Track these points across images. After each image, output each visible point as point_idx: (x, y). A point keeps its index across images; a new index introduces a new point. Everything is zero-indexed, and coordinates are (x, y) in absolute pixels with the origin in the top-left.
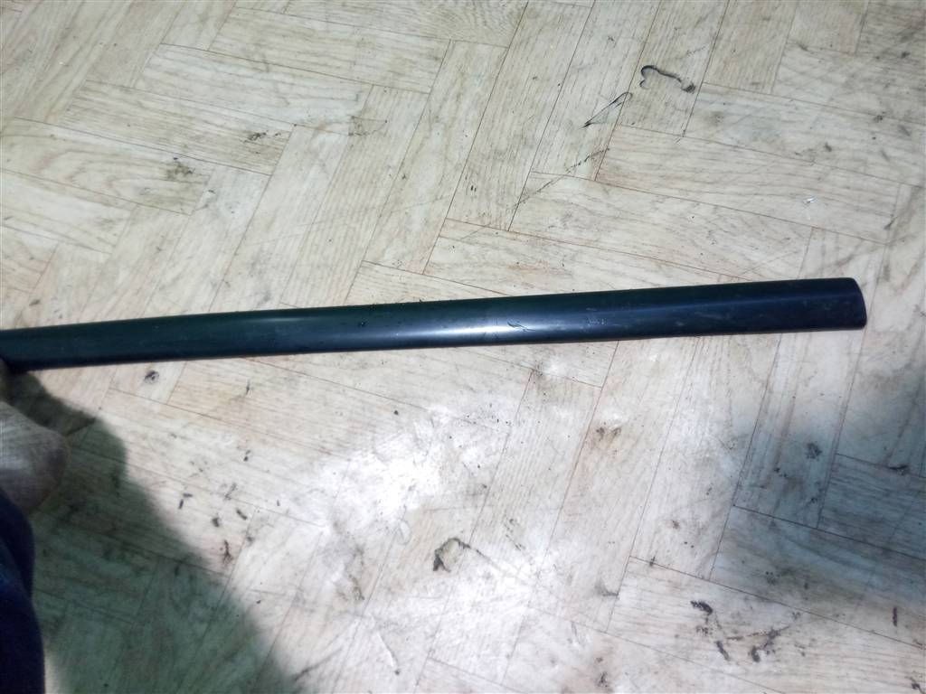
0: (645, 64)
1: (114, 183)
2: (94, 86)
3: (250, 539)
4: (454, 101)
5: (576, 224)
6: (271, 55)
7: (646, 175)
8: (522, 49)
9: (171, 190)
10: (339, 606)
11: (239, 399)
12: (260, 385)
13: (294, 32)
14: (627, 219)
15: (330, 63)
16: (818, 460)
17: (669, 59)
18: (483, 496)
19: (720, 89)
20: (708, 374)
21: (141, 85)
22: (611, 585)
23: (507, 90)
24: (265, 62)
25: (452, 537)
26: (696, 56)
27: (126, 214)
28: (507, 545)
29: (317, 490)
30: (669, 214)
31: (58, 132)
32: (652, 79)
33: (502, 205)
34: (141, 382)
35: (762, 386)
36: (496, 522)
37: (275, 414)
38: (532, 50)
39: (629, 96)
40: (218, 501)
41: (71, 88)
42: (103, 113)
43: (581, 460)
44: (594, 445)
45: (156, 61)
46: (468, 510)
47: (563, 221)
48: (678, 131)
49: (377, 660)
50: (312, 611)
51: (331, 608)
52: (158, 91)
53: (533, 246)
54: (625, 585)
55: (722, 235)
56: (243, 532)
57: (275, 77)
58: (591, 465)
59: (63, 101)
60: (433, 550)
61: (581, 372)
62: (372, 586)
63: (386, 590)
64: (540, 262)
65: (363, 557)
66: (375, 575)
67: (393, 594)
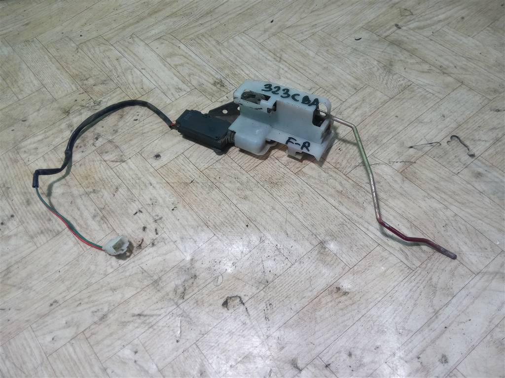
0: (455, 135)
1: (192, 76)
2: (207, 36)
3: (153, 244)
4: (353, 109)
6: (285, 56)
7: (428, 183)
8: (398, 101)
9: (212, 89)
10: (171, 295)
11: (186, 184)
12: (198, 183)
13: (300, 52)
14: (407, 198)
15: (308, 70)
16: (444, 365)
17: (468, 138)
18: (264, 286)
19: (487, 163)
20: (408, 291)
21: (225, 44)
22: (300, 364)
23: (380, 115)
24: (280, 58)
26: (483, 143)
27: (189, 90)
28: (262, 314)
30: (430, 206)
31: (182, 46)
32: (455, 143)
33: (349, 163)
34: (152, 156)
35: (434, 312)
37: (196, 198)
38: (402, 104)
39: (439, 144)
40: (151, 220)
41: (198, 33)
42: (204, 48)
43: (320, 296)
44: (331, 293)
45: (237, 38)
46: (253, 287)
48: (455, 171)
49: (172, 330)
50: (159, 291)
51: (167, 294)
52: (231, 49)
53: (353, 187)
54: (308, 368)
55: (451, 229)
56: (153, 239)
57: (281, 66)
58: (324, 301)
59: (192, 36)
60: (227, 296)
61: (344, 256)
62: (190, 295)
63: (195, 301)
64: (353, 196)
65: (194, 280)
66: (195, 292)
67: (198, 305)
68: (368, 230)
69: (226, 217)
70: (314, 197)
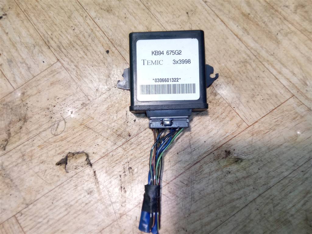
5: (304, 14)
18: (124, 140)
25: (85, 152)
29: (27, 64)
36: (120, 162)
37: (37, 3)
43: (202, 162)
44: (217, 158)
46: (109, 142)
47: (297, 7)
53: (266, 10)
58: (207, 170)
60: (68, 151)
61: (241, 107)
62: (14, 145)
63: (21, 155)
64: (264, 23)
65: (24, 124)
66: (22, 141)
67: (24, 160)
68: (280, 73)
69: (77, 36)
70: (209, 18)
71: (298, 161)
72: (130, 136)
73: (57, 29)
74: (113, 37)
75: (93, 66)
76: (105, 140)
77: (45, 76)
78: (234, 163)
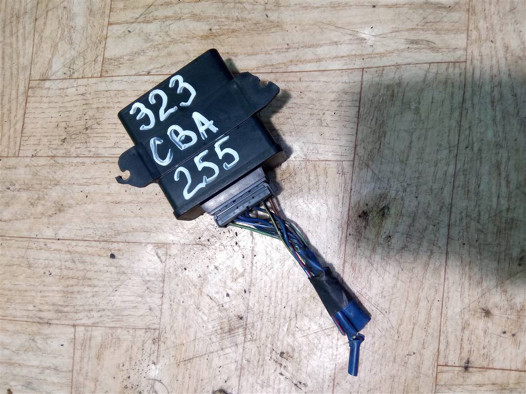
71: (449, 141)
72: (241, 318)
73: (33, 294)
74: (99, 233)
75: (116, 290)
76: (221, 353)
77: (82, 358)
78: (382, 220)
